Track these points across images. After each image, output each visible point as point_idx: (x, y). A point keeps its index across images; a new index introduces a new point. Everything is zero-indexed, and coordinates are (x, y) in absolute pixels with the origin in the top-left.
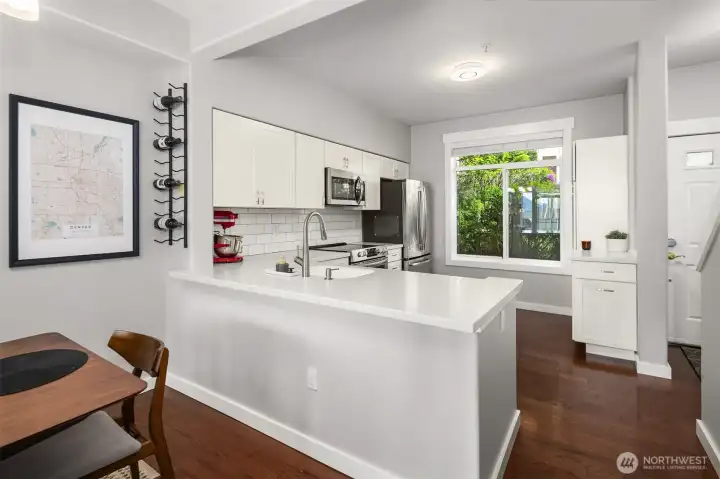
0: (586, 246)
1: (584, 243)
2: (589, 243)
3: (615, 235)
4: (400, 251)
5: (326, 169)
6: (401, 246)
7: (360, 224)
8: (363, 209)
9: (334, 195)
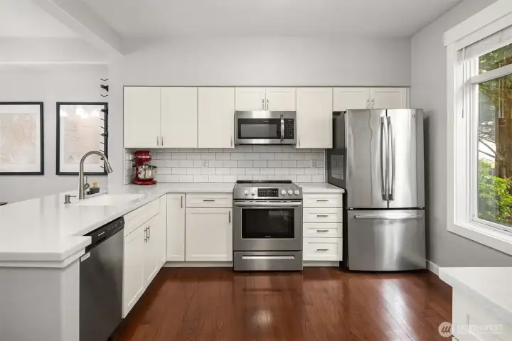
4: (340, 197)
6: (342, 191)
7: (323, 163)
8: (298, 147)
9: (242, 136)
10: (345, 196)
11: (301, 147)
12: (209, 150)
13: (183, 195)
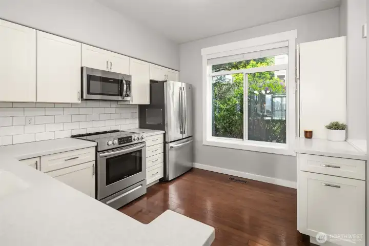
0: (309, 135)
1: (306, 132)
2: (311, 133)
3: (335, 126)
4: (162, 136)
5: (82, 69)
6: (164, 132)
7: (137, 115)
8: (131, 103)
9: (91, 91)
10: (165, 135)
11: (133, 103)
12: (54, 105)
13: (38, 159)
